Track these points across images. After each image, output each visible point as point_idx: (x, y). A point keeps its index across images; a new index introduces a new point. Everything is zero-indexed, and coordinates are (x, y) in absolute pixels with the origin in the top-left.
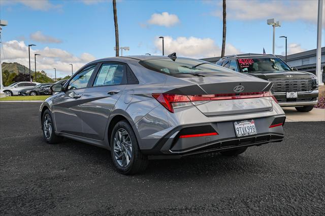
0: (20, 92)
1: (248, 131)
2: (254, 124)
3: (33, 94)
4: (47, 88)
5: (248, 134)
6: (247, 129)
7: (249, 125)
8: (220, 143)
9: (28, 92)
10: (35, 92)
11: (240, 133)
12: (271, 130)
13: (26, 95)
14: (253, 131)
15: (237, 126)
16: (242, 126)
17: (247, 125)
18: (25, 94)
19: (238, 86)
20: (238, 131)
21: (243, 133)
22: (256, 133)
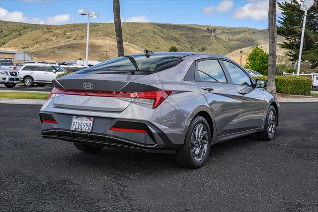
1: (83, 126)
2: (92, 122)
5: (82, 130)
7: (86, 122)
8: (55, 131)
11: (74, 127)
12: (111, 132)
14: (87, 128)
15: (74, 120)
16: (79, 121)
17: (84, 122)
19: (86, 83)
20: (74, 125)
21: (77, 127)
22: (89, 131)
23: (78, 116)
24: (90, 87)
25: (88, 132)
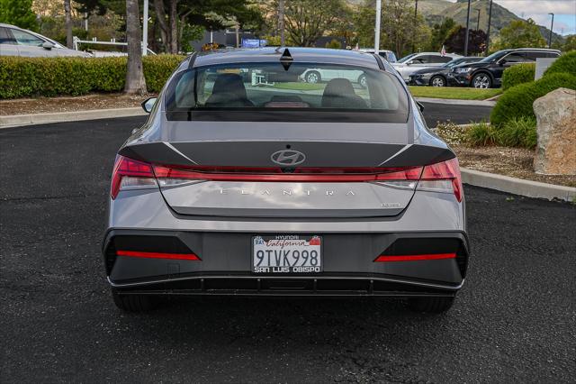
0: (412, 77)
1: (292, 261)
2: (317, 248)
3: (438, 82)
4: (463, 71)
5: (291, 268)
6: (290, 257)
7: (300, 248)
9: (427, 76)
10: (442, 77)
11: (265, 263)
13: (423, 83)
14: (308, 264)
15: (257, 248)
16: (278, 248)
17: (292, 248)
18: (420, 80)
19: (283, 151)
20: (262, 258)
21: (273, 264)
22: (317, 269)
23: (268, 236)
24: (295, 159)
25: (313, 274)
